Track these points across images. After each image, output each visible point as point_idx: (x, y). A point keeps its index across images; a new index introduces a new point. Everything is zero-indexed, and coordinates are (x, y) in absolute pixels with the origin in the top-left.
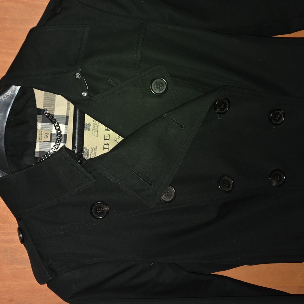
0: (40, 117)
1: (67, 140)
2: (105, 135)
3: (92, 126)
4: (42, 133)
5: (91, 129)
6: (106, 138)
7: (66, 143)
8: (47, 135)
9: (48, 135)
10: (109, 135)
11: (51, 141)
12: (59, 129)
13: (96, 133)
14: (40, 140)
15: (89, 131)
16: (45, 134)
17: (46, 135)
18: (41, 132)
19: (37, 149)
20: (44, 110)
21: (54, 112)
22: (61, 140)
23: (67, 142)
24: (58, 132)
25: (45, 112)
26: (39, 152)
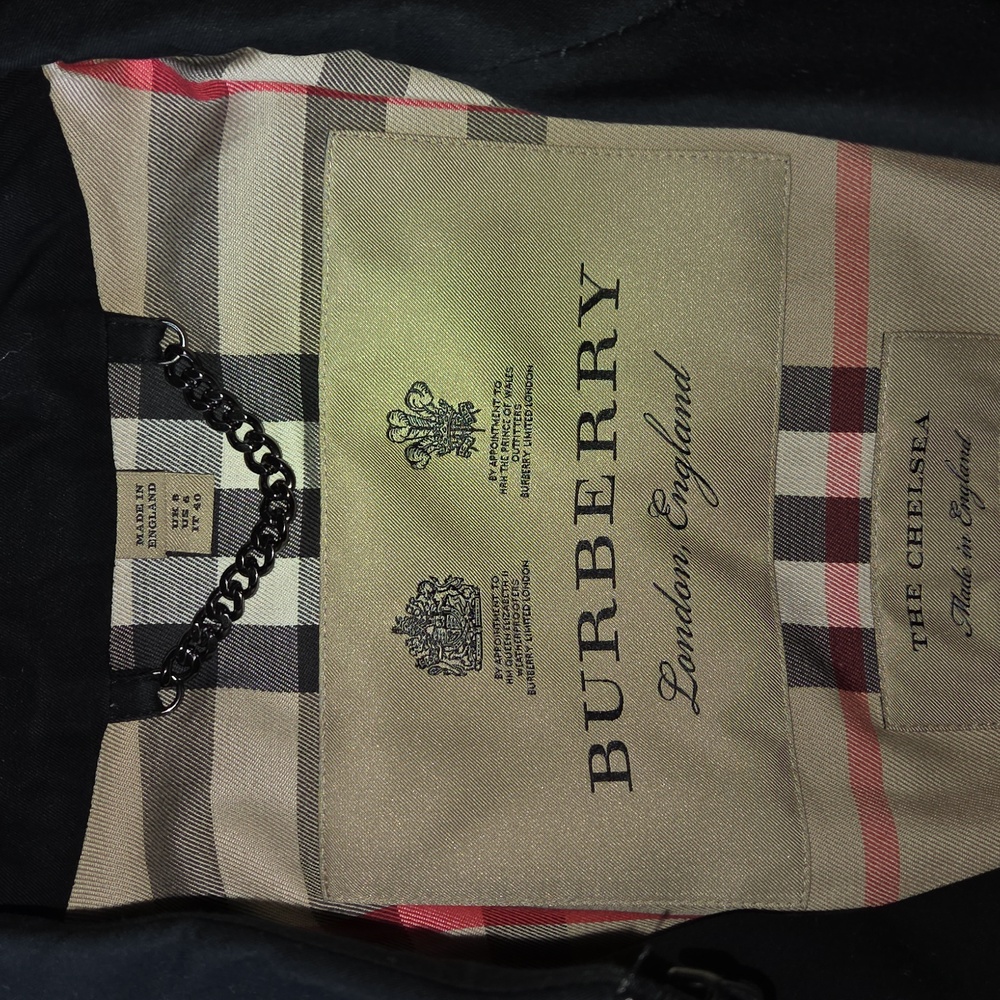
0: (124, 379)
1: (324, 530)
2: (579, 483)
3: (483, 420)
4: (158, 494)
5: (482, 442)
6: (585, 501)
7: (316, 554)
8: (193, 512)
9: (197, 507)
10: (612, 479)
11: (215, 552)
12: (274, 461)
13: (514, 471)
14: (143, 550)
15: (467, 455)
16: (175, 504)
17: (185, 506)
18: (152, 486)
19: (122, 614)
20: (158, 327)
21: (215, 339)
22: (284, 537)
23: (324, 541)
24: (273, 479)
25: (170, 338)
26: (137, 629)
